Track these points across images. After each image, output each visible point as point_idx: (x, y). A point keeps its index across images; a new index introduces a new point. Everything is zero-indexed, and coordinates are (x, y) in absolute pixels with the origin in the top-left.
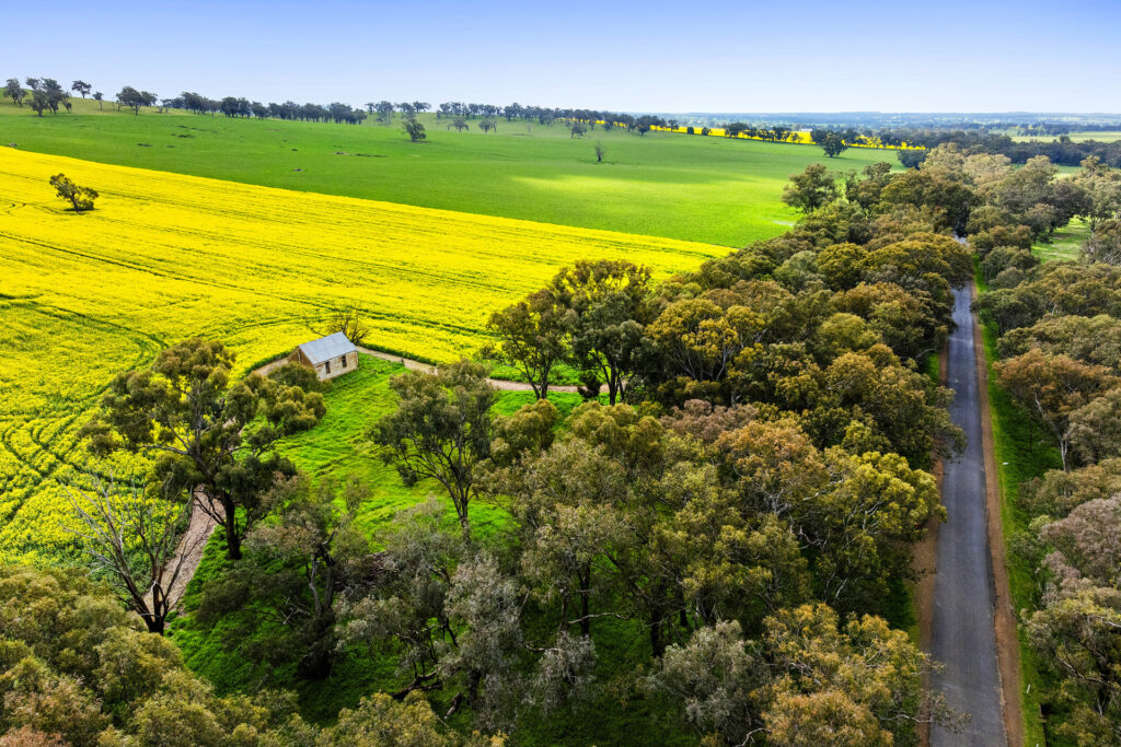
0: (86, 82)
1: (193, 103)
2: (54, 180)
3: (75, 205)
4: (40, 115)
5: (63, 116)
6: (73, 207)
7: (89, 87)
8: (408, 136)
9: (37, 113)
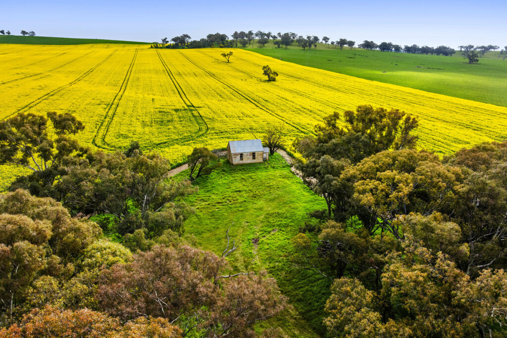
0: (328, 37)
1: (368, 45)
2: (264, 67)
3: (269, 78)
4: (304, 50)
5: (313, 50)
6: (268, 79)
7: (329, 39)
8: (467, 60)
9: (303, 49)
